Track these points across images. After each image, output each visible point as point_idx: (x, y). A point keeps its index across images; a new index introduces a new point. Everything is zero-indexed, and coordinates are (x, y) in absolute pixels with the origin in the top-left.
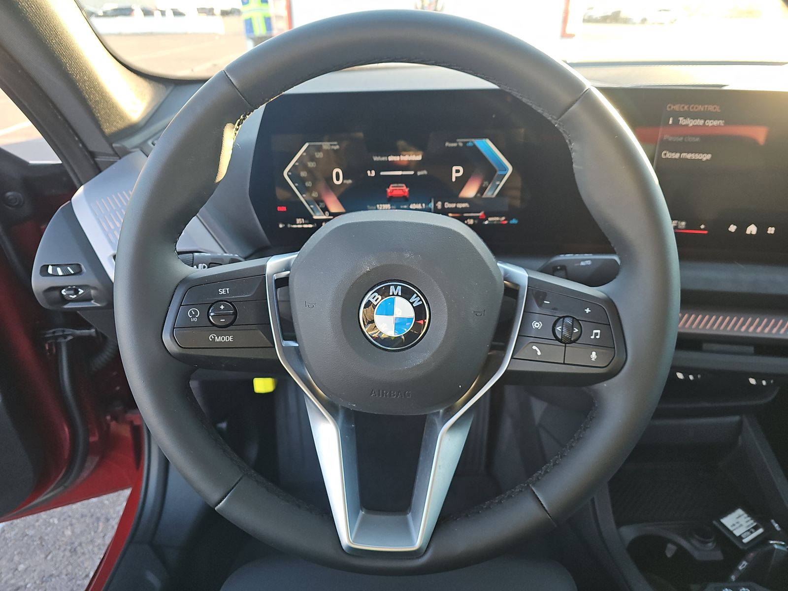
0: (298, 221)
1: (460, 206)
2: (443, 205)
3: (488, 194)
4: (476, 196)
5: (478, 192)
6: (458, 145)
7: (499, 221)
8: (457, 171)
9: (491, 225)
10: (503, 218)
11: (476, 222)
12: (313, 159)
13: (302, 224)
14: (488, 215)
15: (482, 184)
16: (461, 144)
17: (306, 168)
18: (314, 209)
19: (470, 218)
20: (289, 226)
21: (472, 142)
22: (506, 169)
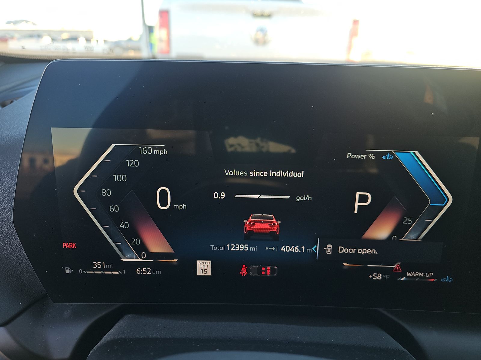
0: (96, 264)
1: (362, 251)
2: (335, 249)
3: (410, 236)
4: (390, 237)
5: (393, 233)
6: (367, 157)
7: (424, 277)
8: (363, 199)
9: (411, 281)
10: (431, 274)
11: (387, 277)
12: (123, 169)
13: (102, 269)
14: (406, 268)
15: (402, 220)
16: (372, 156)
17: (110, 183)
18: (123, 247)
19: (378, 270)
20: (81, 271)
21: (391, 153)
22: (443, 200)
